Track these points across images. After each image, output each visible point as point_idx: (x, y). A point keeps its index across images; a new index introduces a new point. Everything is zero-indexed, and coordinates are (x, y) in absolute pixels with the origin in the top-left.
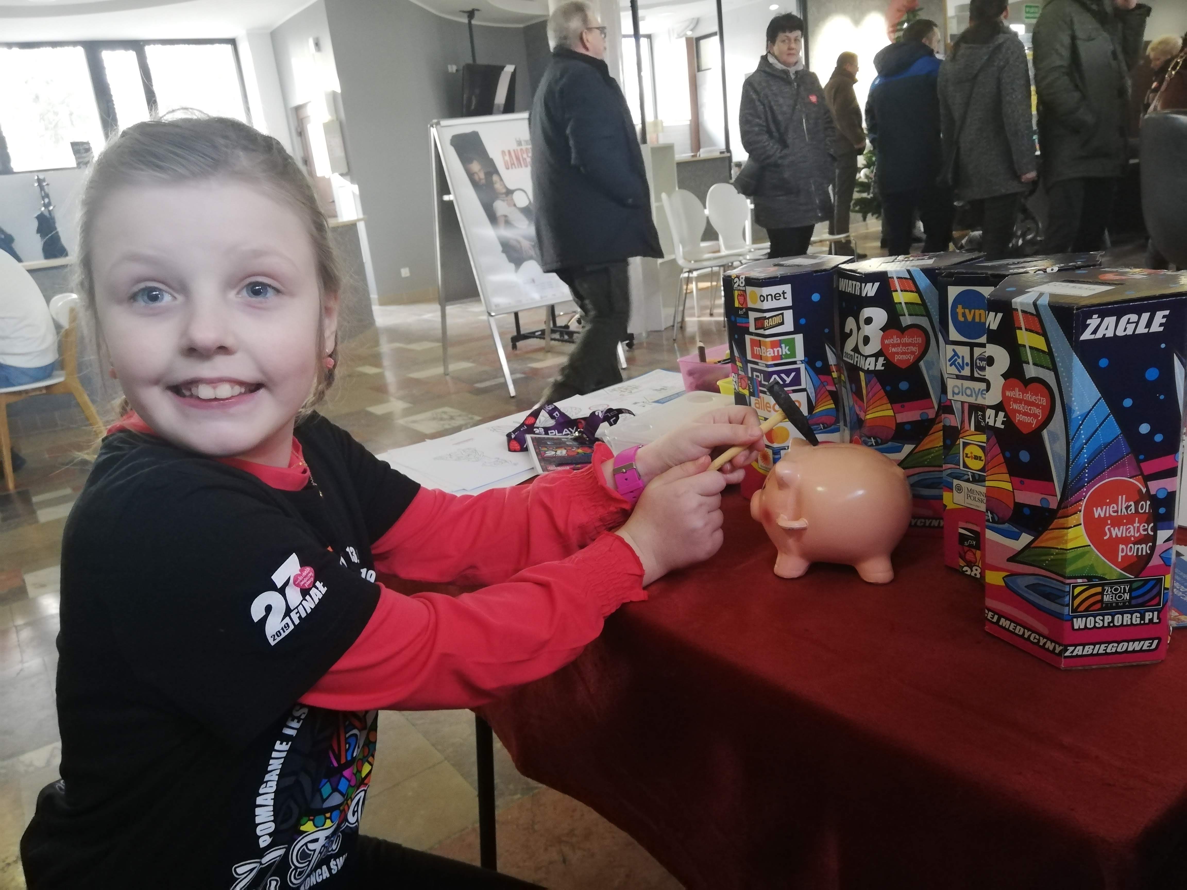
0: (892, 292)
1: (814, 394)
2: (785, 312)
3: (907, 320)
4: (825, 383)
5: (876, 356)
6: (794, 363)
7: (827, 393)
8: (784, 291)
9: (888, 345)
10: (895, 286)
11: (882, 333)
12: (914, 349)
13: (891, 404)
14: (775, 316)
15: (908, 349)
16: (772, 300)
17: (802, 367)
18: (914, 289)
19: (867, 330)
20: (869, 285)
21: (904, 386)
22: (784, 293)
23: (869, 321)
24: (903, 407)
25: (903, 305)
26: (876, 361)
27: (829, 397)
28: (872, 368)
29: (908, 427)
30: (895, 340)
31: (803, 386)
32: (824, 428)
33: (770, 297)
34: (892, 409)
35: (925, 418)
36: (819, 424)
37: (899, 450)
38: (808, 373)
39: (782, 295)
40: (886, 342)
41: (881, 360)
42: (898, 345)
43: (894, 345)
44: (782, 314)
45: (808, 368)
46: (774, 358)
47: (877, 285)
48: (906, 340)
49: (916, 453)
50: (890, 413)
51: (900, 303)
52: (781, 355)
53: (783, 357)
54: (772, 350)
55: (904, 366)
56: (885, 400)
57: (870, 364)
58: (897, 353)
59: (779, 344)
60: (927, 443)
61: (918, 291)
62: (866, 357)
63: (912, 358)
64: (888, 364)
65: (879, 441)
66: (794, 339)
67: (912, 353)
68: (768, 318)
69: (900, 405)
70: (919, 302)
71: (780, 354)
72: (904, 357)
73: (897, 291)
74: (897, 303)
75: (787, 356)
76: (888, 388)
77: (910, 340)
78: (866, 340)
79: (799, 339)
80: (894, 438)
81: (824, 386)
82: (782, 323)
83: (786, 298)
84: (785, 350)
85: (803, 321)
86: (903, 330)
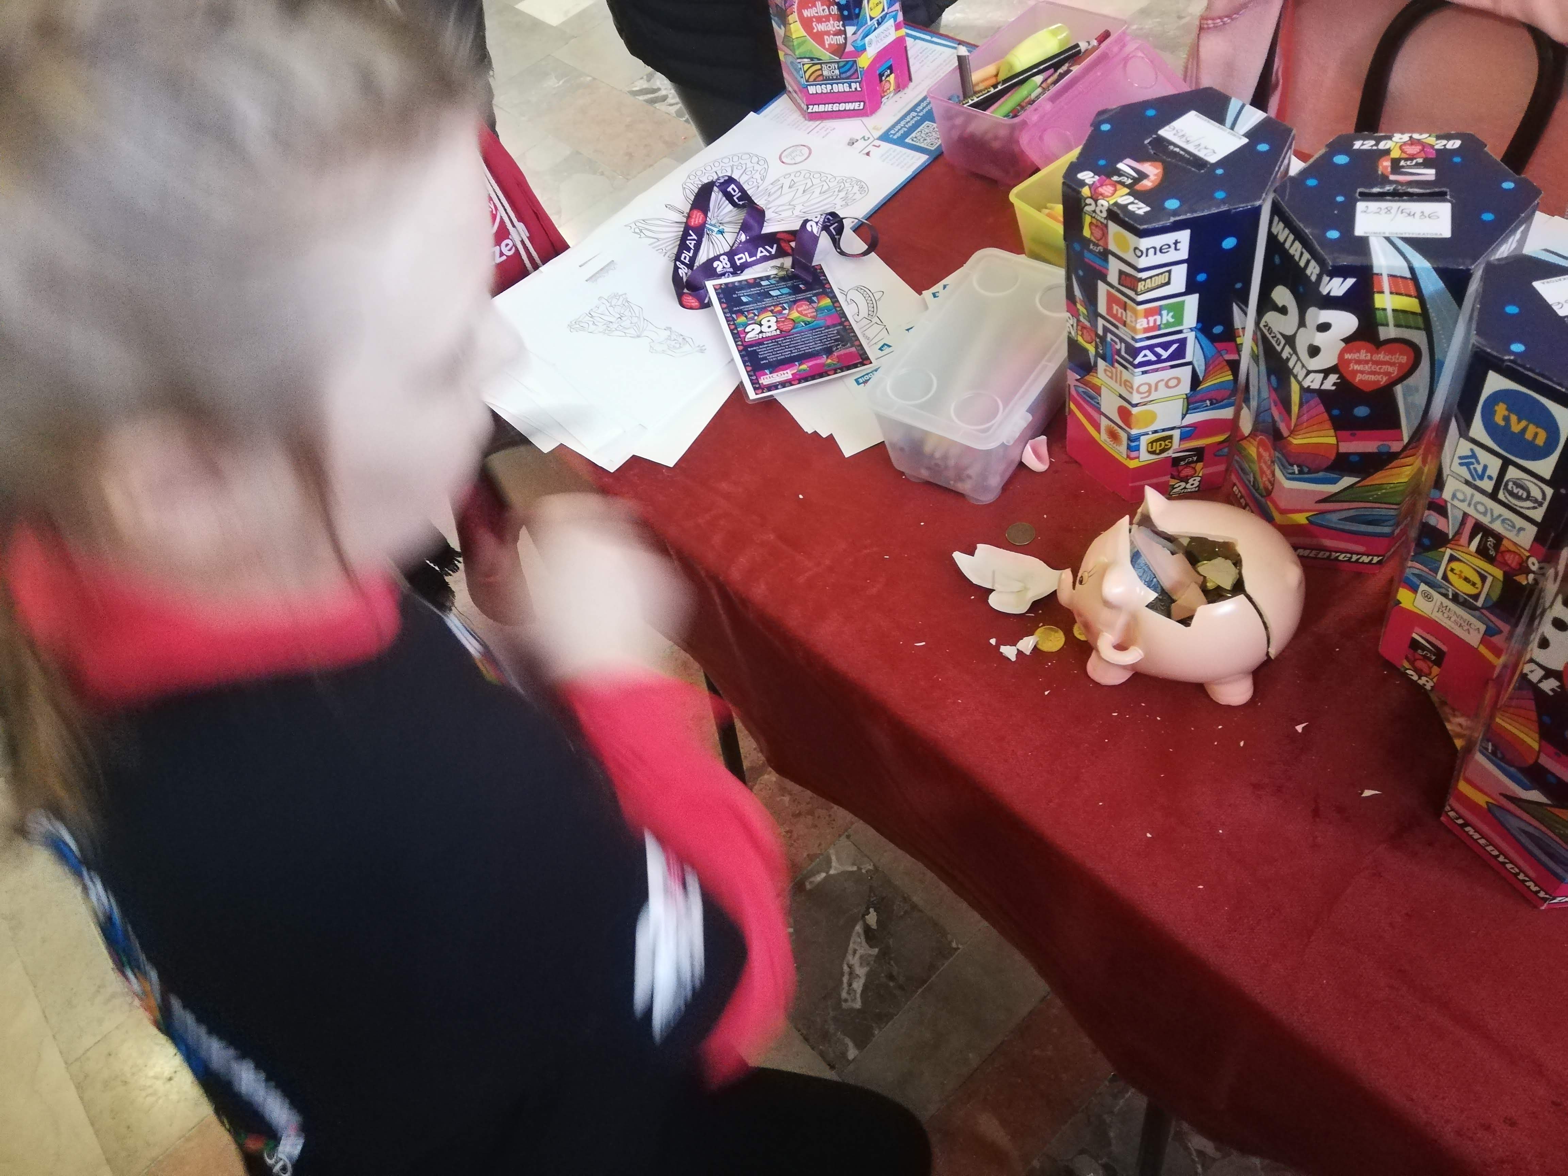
0: (1373, 293)
1: (1203, 368)
2: (1173, 268)
3: (1388, 332)
4: (1223, 352)
5: (1326, 372)
6: (1180, 332)
7: (1225, 363)
8: (1176, 241)
9: (1349, 361)
10: (1381, 286)
11: (1343, 345)
12: (1391, 369)
13: (1335, 432)
14: (1157, 275)
15: (1380, 369)
16: (1155, 254)
17: (1191, 337)
18: (1413, 291)
19: (1320, 339)
20: (1337, 281)
21: (1361, 411)
22: (1176, 243)
23: (1324, 327)
24: (1353, 435)
25: (1390, 313)
26: (1325, 378)
27: (1227, 368)
28: (1315, 386)
29: (1355, 459)
30: (1363, 355)
31: (1188, 358)
32: (1211, 404)
33: (1151, 251)
34: (1336, 436)
35: (1385, 450)
36: (1205, 401)
37: (1334, 482)
38: (1200, 343)
39: (1173, 246)
40: (1347, 356)
41: (1333, 378)
42: (1366, 362)
43: (1358, 362)
44: (1169, 272)
45: (1200, 335)
46: (1146, 330)
47: (1350, 282)
48: (1381, 356)
49: (1359, 487)
50: (1333, 440)
51: (1384, 310)
52: (1159, 325)
53: (1162, 326)
54: (1145, 320)
55: (1367, 389)
56: (1328, 424)
57: (1314, 382)
58: (1362, 372)
59: (1158, 311)
60: (1378, 478)
61: (1420, 296)
62: (1309, 373)
63: (1383, 380)
64: (1344, 385)
65: (1306, 470)
66: (1183, 302)
67: (1387, 374)
68: (1145, 280)
69: (1349, 432)
70: (1418, 310)
71: (1158, 323)
72: (1373, 378)
73: (1382, 292)
74: (1378, 309)
75: (1168, 325)
76: (1336, 412)
77: (1387, 358)
78: (1314, 351)
79: (1192, 302)
80: (1330, 469)
81: (1222, 355)
82: (1168, 283)
83: (1179, 250)
84: (1167, 317)
85: (1201, 277)
86: (1379, 344)
